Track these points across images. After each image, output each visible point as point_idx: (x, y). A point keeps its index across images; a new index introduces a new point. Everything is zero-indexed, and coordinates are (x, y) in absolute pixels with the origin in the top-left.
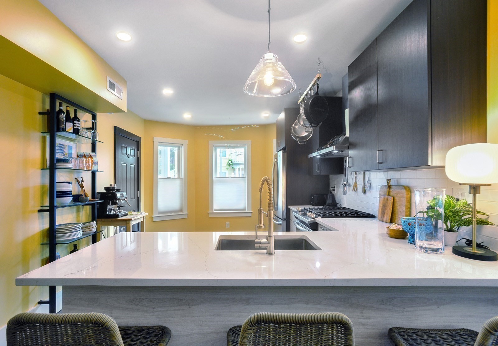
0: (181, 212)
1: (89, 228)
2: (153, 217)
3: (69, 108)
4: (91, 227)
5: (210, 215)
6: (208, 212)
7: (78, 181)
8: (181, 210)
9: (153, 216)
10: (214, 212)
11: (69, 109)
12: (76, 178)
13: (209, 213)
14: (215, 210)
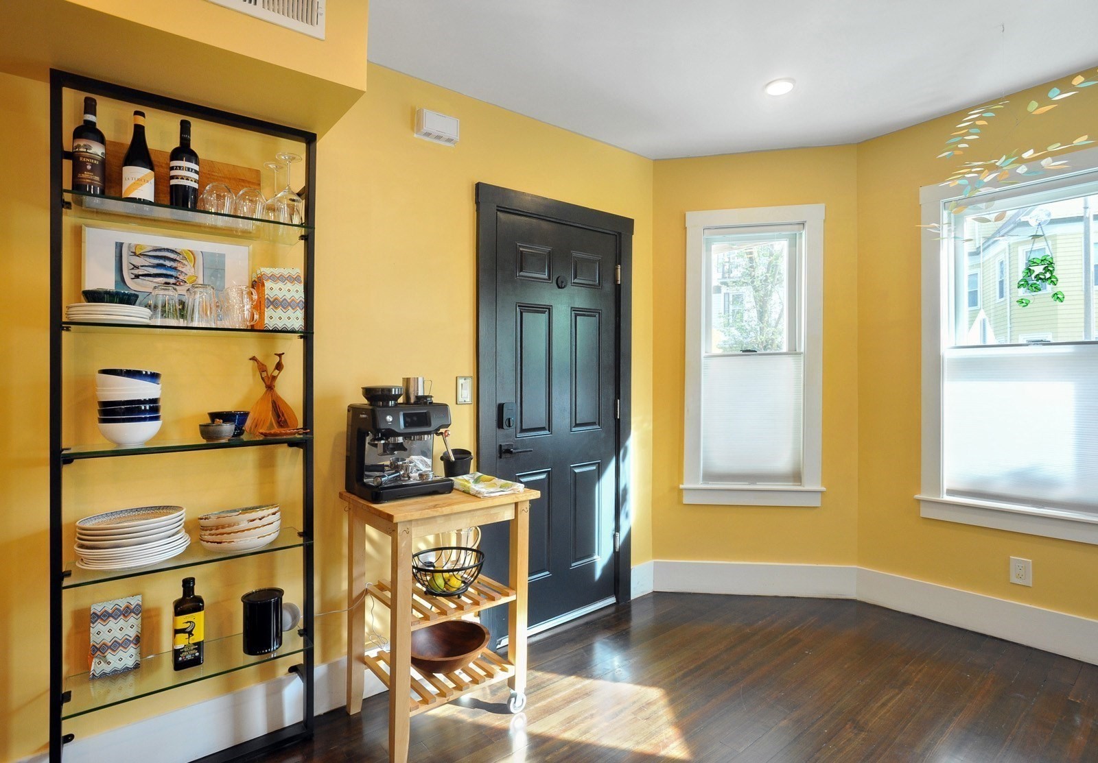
0: (795, 481)
1: (223, 534)
2: (682, 490)
3: (142, 118)
4: (227, 530)
5: (926, 512)
6: (917, 496)
7: (262, 368)
8: (797, 477)
9: (681, 486)
10: (947, 498)
11: (140, 121)
12: (253, 359)
13: (919, 501)
14: (951, 492)
